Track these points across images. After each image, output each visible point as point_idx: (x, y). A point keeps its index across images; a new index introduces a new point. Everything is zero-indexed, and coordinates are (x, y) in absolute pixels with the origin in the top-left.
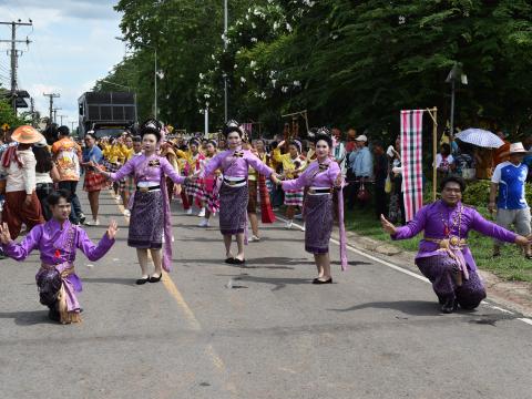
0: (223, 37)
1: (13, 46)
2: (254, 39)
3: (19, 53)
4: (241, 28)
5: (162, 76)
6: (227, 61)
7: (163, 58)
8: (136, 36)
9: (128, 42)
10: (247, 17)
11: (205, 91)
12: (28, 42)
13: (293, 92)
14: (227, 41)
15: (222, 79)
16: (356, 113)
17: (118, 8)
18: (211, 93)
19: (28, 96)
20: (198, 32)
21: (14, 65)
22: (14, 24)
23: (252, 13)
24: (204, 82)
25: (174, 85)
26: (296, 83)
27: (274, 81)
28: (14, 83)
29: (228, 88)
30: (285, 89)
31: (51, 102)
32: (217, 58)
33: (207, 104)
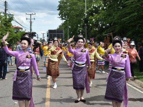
0: (85, 13)
1: (31, 20)
2: (94, 14)
3: (32, 22)
4: (90, 11)
5: (70, 27)
6: (86, 21)
7: (70, 22)
8: (63, 17)
9: (61, 18)
10: (92, 7)
11: (80, 30)
12: (34, 19)
13: (107, 28)
14: (86, 14)
15: (85, 26)
16: (130, 33)
17: (58, 10)
18: (82, 30)
19: (36, 33)
20: (79, 15)
21: (31, 25)
22: (31, 14)
23: (93, 6)
24: (80, 27)
25: (73, 30)
26: (108, 25)
27: (100, 25)
28: (31, 30)
29: (87, 28)
30: (104, 27)
31: (43, 35)
32: (83, 19)
33: (81, 33)
